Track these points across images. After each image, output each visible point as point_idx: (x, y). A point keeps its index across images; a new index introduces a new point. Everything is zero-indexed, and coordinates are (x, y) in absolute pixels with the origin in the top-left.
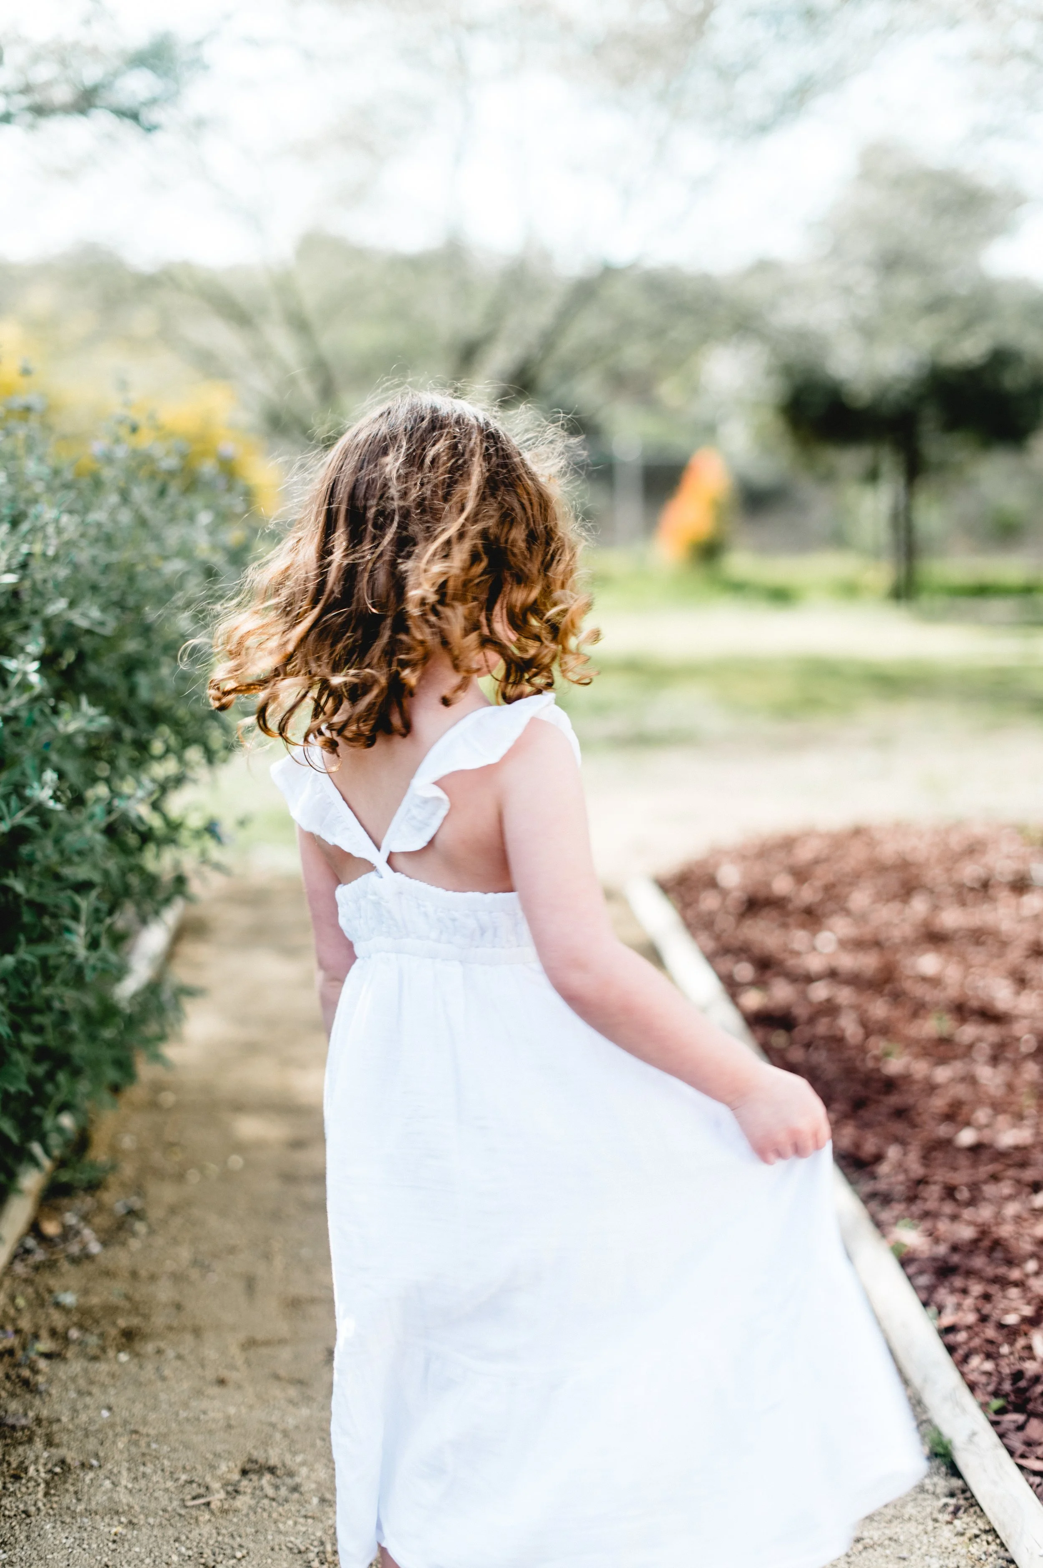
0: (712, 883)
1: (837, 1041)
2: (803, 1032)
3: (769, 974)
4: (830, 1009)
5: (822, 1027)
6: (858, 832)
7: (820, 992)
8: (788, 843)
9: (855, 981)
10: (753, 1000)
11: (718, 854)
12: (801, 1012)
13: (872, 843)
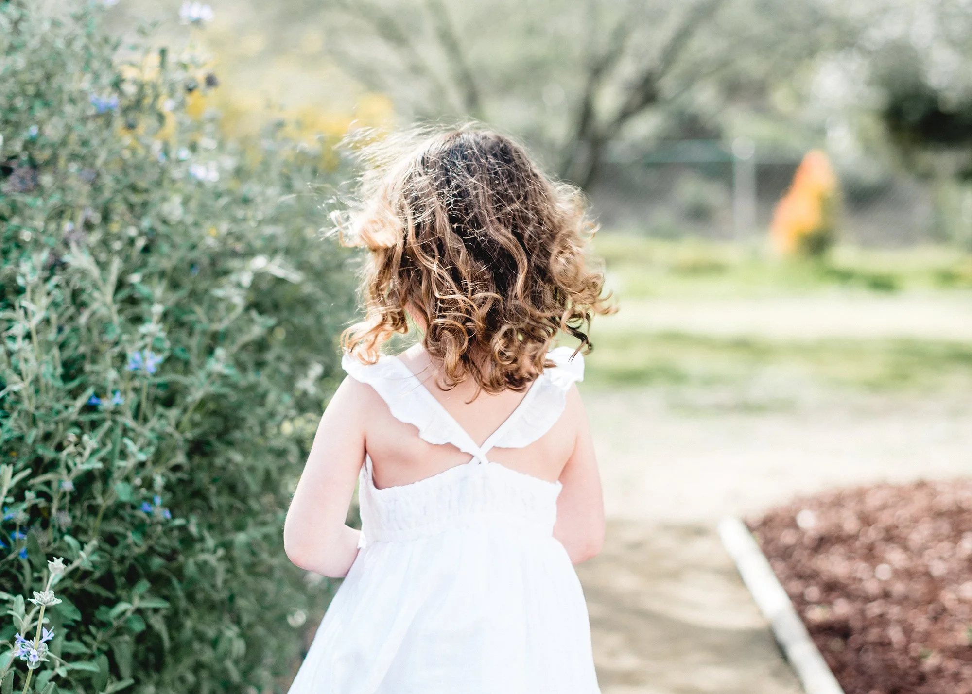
0: (793, 524)
1: (885, 644)
2: (856, 639)
3: (834, 595)
4: (882, 620)
5: (873, 634)
6: (921, 485)
7: (875, 609)
8: (860, 494)
9: (904, 601)
10: (817, 614)
11: (800, 503)
12: (856, 624)
13: (933, 494)
